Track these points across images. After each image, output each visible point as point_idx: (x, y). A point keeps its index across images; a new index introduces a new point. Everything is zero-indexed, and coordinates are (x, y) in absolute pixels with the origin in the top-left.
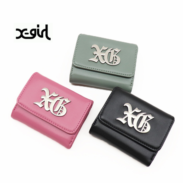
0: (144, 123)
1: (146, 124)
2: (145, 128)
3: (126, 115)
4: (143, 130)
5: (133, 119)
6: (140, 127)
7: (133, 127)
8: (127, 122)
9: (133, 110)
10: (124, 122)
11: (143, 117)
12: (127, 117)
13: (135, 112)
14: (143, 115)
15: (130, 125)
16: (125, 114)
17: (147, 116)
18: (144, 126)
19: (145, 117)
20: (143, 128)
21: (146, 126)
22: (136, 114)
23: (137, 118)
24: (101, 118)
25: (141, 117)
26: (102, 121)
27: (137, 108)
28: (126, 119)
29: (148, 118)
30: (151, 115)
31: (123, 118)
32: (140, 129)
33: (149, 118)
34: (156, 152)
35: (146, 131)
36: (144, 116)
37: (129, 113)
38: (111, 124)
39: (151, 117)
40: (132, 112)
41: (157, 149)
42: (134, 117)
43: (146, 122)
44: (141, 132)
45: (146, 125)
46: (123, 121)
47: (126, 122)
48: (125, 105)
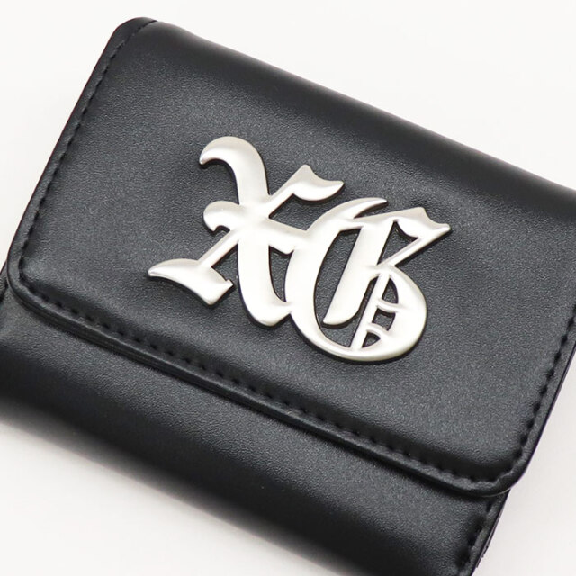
0: (373, 282)
1: (391, 284)
2: (385, 318)
3: (223, 230)
4: (372, 338)
5: (279, 261)
6: (339, 312)
7: (289, 318)
8: (235, 290)
9: (272, 188)
10: (210, 288)
11: (358, 231)
12: (235, 249)
13: (293, 198)
14: (360, 215)
15: (264, 308)
16: (213, 228)
17: (395, 225)
18: (376, 302)
19: (375, 232)
20: (366, 325)
21: (387, 307)
22: (299, 213)
23: (309, 247)
24: (23, 279)
25: (347, 239)
26: (37, 299)
27: (305, 170)
28: (227, 265)
29: (398, 237)
30: (421, 210)
31: (196, 255)
32: (344, 331)
33: (414, 239)
34: (496, 499)
35: (394, 342)
36: (366, 224)
37: (243, 211)
38: (108, 321)
39: (422, 229)
40: (264, 201)
41: (492, 479)
42: (285, 238)
43: (388, 271)
44: (356, 351)
45: (391, 292)
46: (201, 279)
47: (229, 285)
48: (206, 155)
